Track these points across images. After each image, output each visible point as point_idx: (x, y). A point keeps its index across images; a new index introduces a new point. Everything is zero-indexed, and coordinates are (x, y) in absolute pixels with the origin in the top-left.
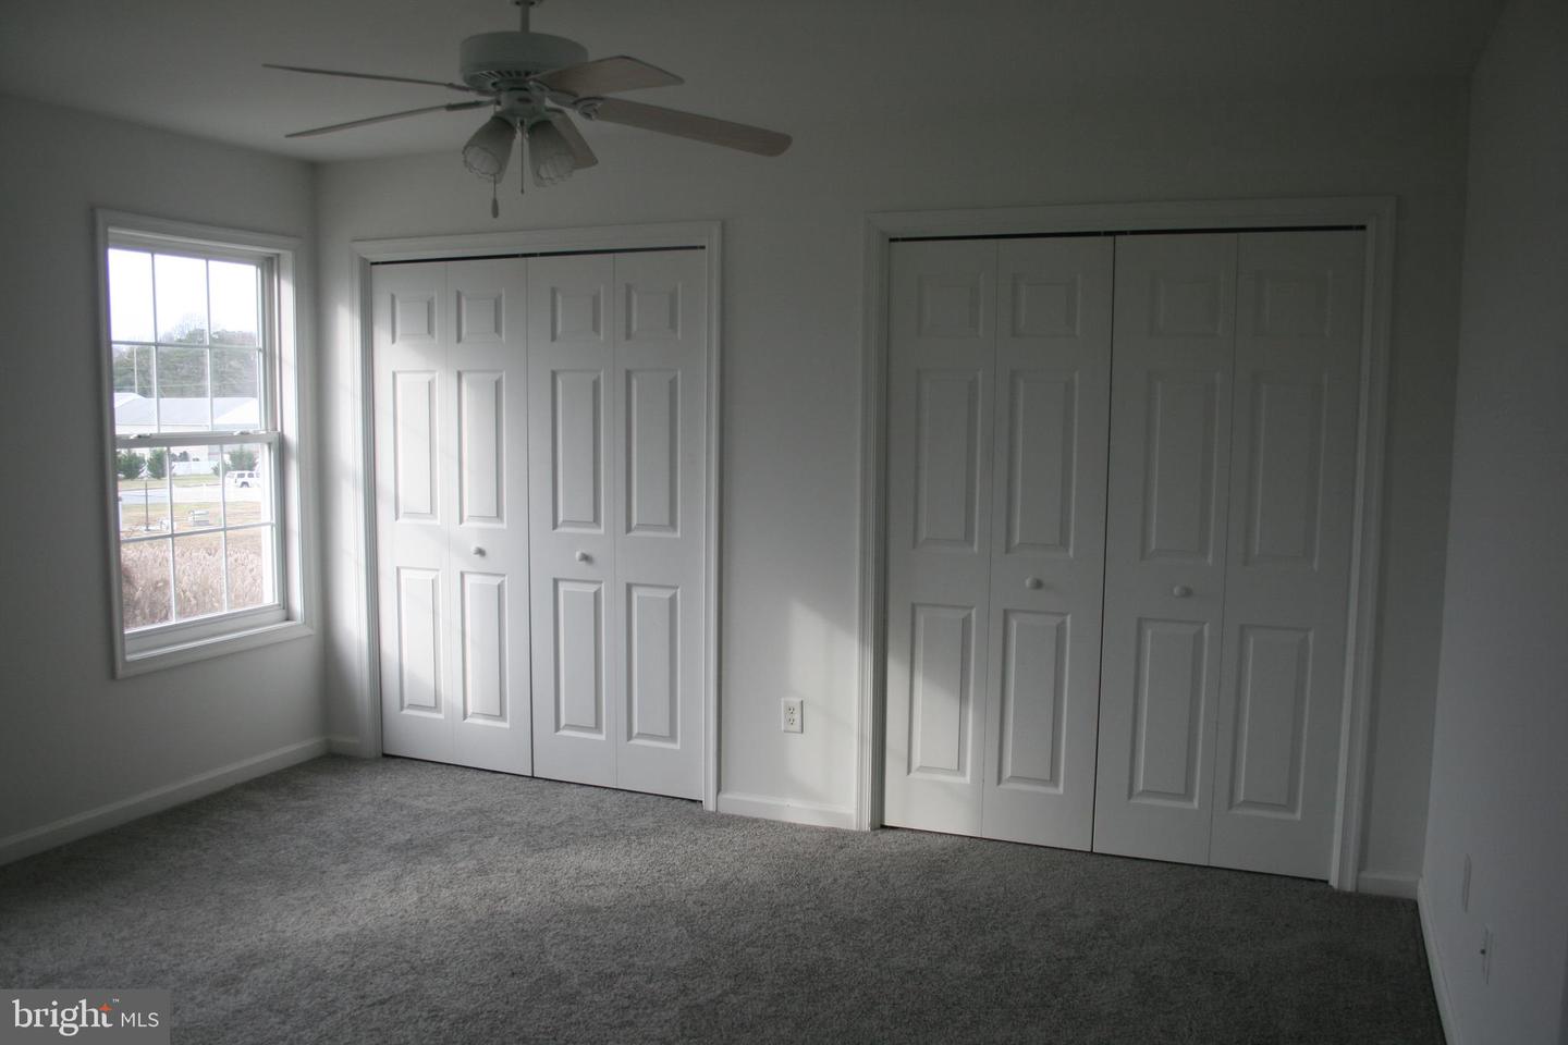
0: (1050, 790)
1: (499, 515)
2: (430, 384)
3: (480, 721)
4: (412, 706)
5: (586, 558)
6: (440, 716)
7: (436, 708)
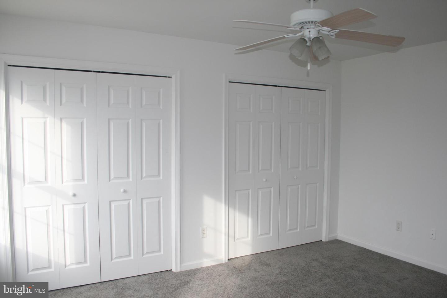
0: (268, 236)
1: (83, 178)
2: (45, 123)
3: (74, 266)
4: (34, 270)
5: (125, 191)
6: (52, 270)
7: (49, 267)
